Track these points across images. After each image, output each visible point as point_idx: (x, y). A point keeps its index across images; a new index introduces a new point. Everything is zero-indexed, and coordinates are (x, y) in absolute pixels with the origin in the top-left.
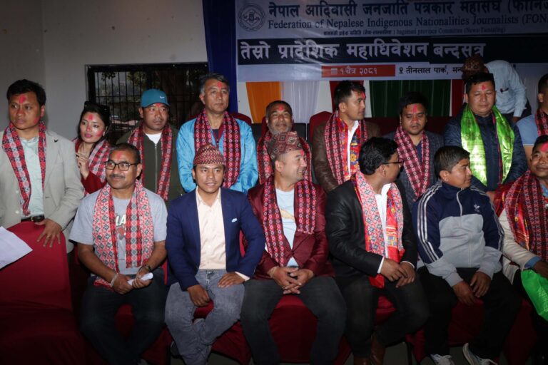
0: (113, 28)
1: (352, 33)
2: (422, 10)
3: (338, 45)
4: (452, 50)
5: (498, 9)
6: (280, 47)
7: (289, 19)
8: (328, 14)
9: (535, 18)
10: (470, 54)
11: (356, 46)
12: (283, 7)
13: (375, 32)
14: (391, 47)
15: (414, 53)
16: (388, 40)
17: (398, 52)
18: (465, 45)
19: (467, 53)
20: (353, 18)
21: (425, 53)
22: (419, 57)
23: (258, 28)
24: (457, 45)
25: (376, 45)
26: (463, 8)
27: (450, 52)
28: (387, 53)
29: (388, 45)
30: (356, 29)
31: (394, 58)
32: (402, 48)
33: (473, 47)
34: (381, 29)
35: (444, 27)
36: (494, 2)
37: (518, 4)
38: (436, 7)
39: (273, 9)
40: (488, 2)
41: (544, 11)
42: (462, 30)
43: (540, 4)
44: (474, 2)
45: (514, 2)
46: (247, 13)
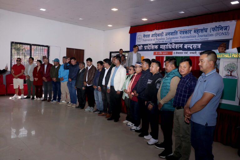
0: (114, 43)
1: (162, 42)
2: (182, 33)
3: (158, 46)
4: (190, 46)
5: (206, 31)
6: (145, 46)
7: (147, 39)
8: (156, 36)
9: (220, 34)
10: (196, 48)
11: (162, 46)
12: (146, 35)
13: (168, 41)
14: (172, 46)
15: (178, 48)
16: (171, 44)
17: (174, 47)
18: (194, 45)
19: (195, 47)
20: (162, 37)
21: (182, 47)
22: (180, 49)
23: (141, 41)
24: (192, 45)
25: (168, 45)
26: (194, 32)
27: (189, 47)
28: (171, 48)
29: (171, 45)
30: (163, 40)
31: (173, 49)
32: (175, 46)
33: (197, 45)
34: (170, 40)
35: (188, 39)
36: (205, 29)
37: (214, 29)
38: (186, 32)
39: (144, 36)
40: (203, 29)
41: (224, 31)
42: (194, 39)
43: (222, 29)
44: (198, 30)
45: (212, 28)
46: (139, 37)
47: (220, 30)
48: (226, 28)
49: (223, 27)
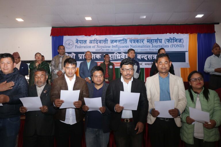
0: (19, 47)
1: (106, 50)
2: (133, 42)
3: (101, 55)
4: (144, 57)
5: (161, 42)
6: (79, 55)
7: (83, 45)
8: (97, 43)
9: (175, 46)
12: (81, 41)
13: (115, 50)
14: (121, 56)
16: (120, 53)
18: (149, 55)
19: (150, 58)
20: (106, 45)
23: (71, 48)
24: (146, 55)
25: (115, 55)
26: (148, 42)
28: (120, 58)
29: (120, 55)
30: (108, 49)
32: (125, 56)
33: (152, 56)
34: (117, 49)
35: (141, 48)
36: (159, 40)
37: (168, 40)
38: (138, 41)
39: (77, 41)
40: (157, 40)
41: (178, 43)
42: (148, 50)
43: (177, 41)
44: (152, 40)
45: (167, 39)
46: (67, 42)
47: (175, 42)
48: (180, 40)
49: (177, 39)
